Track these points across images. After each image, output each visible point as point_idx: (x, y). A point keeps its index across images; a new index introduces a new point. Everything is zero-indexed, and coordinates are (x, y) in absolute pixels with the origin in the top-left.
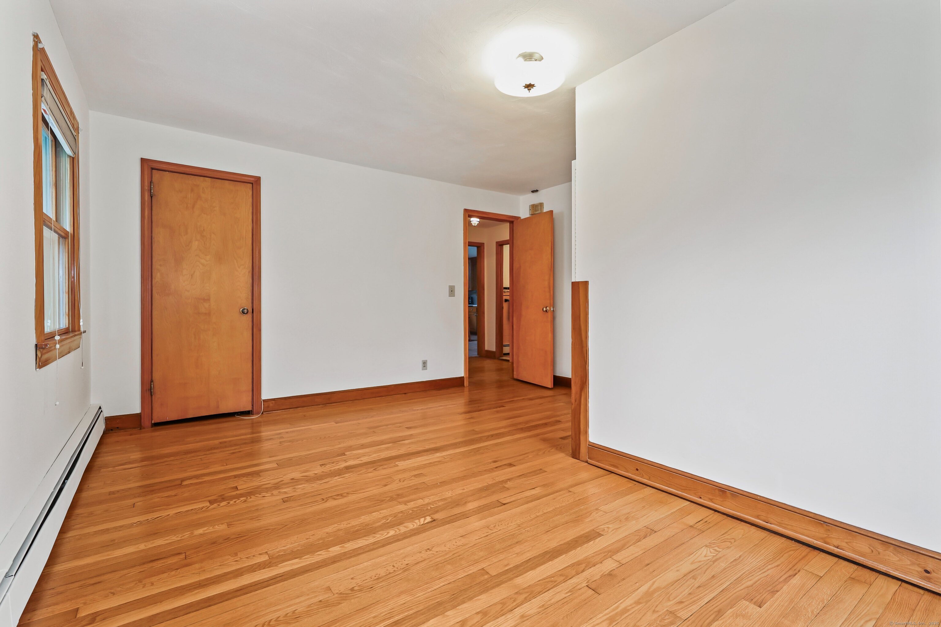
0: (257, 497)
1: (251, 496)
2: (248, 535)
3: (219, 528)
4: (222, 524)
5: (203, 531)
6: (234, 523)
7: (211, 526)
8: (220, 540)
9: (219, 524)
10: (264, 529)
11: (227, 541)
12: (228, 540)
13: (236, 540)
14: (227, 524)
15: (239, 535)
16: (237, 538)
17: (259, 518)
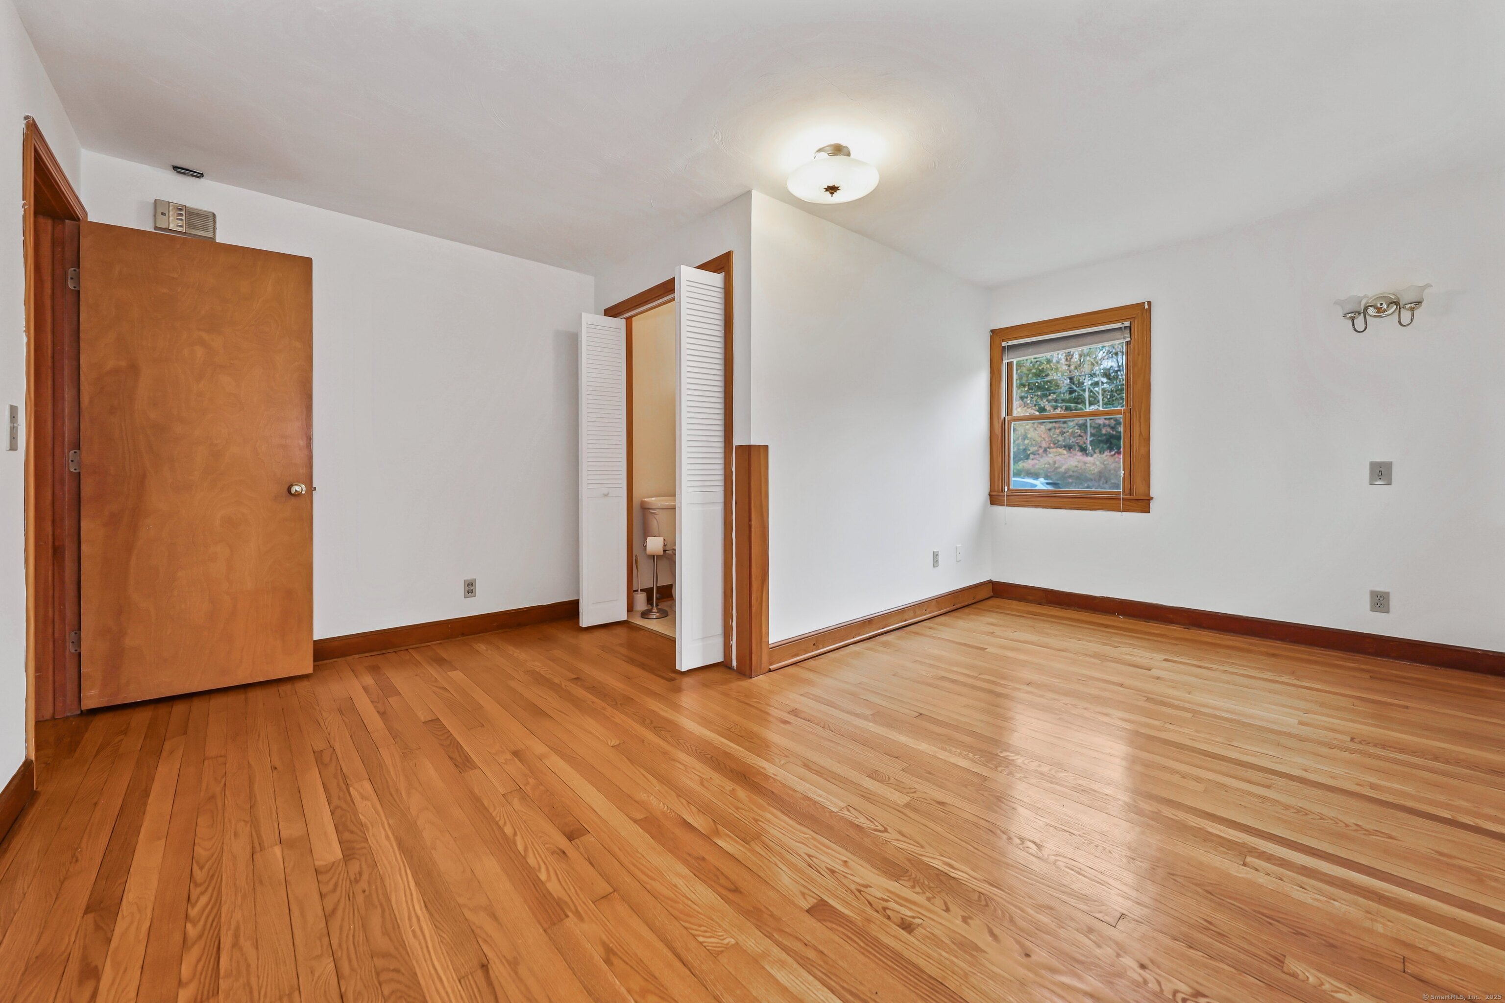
0: (1160, 979)
1: (1171, 997)
2: (1255, 911)
3: (1308, 971)
4: (1294, 975)
5: (1350, 995)
6: (1265, 956)
7: (1324, 991)
8: (1315, 941)
9: (1303, 981)
10: (1217, 899)
11: (1304, 932)
12: (1299, 930)
13: (1283, 918)
14: (1282, 967)
15: (1270, 924)
16: (1278, 921)
17: (1205, 923)
